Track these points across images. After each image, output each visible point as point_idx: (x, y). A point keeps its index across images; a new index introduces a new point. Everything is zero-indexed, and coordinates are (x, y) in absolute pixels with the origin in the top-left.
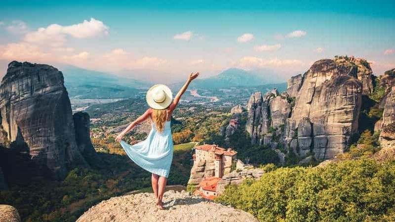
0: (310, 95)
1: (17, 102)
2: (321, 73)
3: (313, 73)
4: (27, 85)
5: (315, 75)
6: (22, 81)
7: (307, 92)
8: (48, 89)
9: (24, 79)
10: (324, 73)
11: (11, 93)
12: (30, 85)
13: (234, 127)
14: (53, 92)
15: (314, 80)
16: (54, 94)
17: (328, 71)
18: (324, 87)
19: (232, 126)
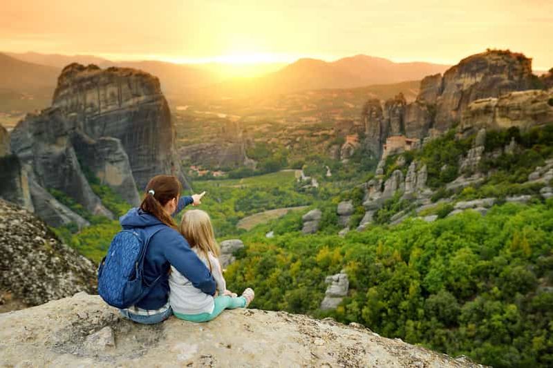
0: (456, 100)
1: (96, 115)
2: (470, 74)
3: (460, 73)
4: (112, 94)
5: (463, 75)
6: (105, 89)
7: (452, 97)
8: (143, 98)
9: (108, 86)
10: (473, 74)
11: (85, 104)
12: (116, 93)
13: (352, 145)
14: (150, 102)
15: (460, 81)
16: (152, 104)
17: (478, 71)
18: (474, 90)
19: (349, 143)
